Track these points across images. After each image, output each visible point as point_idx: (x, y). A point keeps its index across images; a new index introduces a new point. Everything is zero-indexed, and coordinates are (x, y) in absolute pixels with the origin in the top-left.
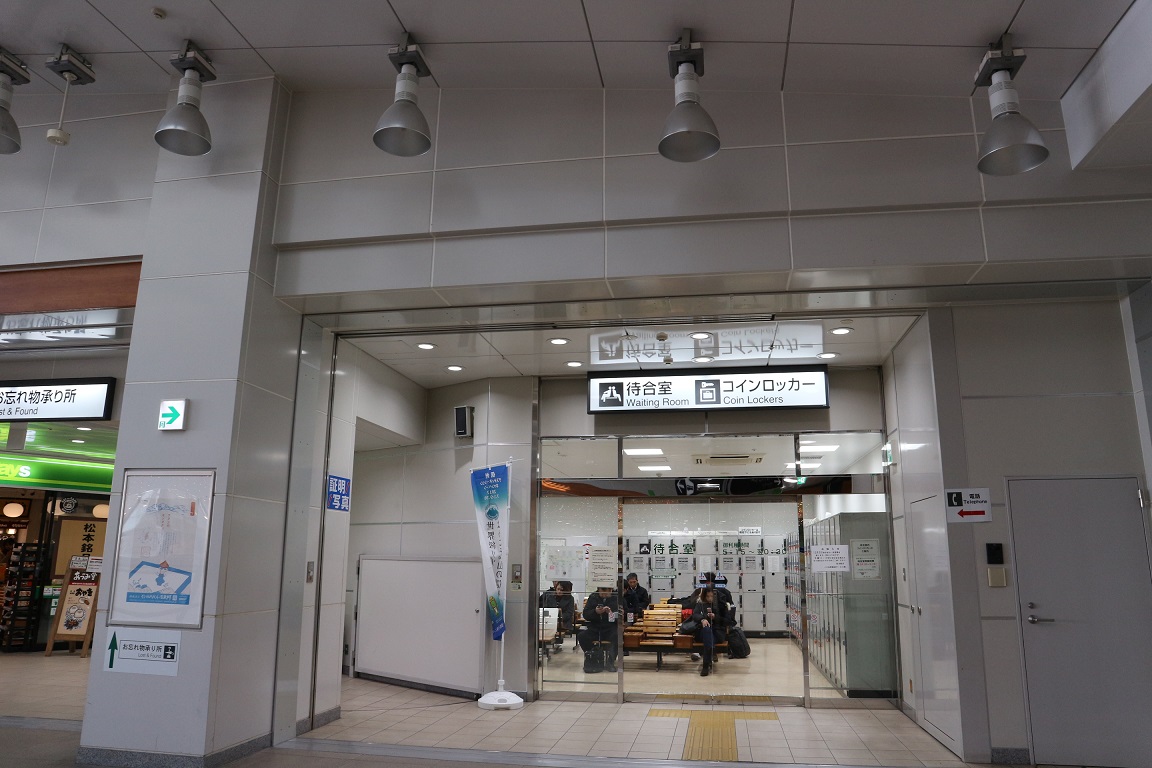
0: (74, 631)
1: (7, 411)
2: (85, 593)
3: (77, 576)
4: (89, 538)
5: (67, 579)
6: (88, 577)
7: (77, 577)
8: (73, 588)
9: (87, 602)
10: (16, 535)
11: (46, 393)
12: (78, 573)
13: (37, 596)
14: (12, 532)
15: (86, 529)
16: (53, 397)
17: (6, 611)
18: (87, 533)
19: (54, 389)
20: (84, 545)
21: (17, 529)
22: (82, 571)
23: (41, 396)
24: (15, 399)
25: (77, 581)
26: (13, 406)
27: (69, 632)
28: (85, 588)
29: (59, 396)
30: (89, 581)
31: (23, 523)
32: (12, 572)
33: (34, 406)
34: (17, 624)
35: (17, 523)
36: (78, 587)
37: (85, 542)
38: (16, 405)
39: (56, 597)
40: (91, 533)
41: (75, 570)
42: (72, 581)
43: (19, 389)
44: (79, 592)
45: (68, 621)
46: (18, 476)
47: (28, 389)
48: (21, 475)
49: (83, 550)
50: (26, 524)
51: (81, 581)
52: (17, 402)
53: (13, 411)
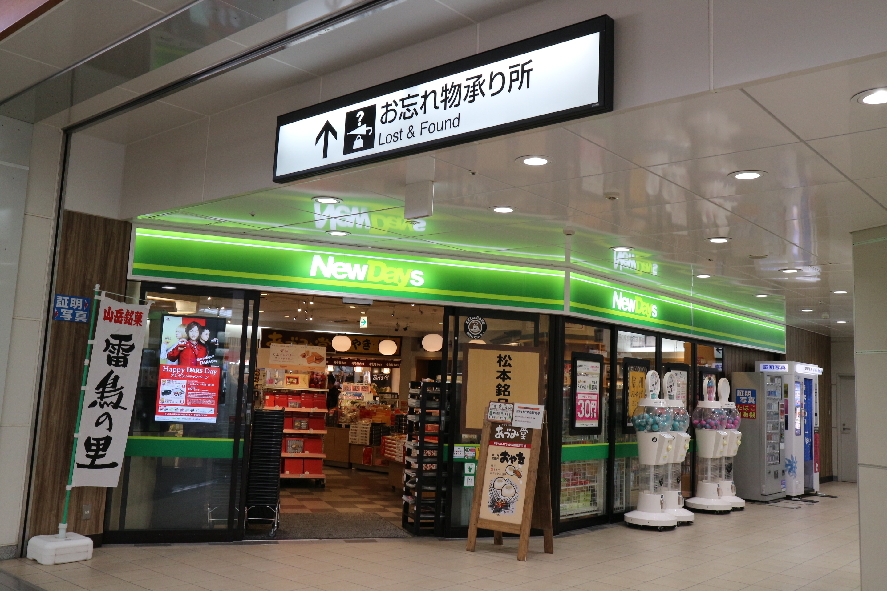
0: (504, 517)
1: (406, 132)
2: (513, 459)
3: (500, 432)
4: (504, 375)
5: (485, 437)
6: (515, 434)
7: (500, 434)
8: (496, 450)
9: (517, 474)
10: (390, 375)
11: (471, 83)
12: (499, 428)
13: (445, 459)
14: (386, 371)
15: (499, 362)
16: (485, 87)
17: (408, 477)
18: (501, 369)
19: (485, 70)
20: (499, 386)
21: (391, 368)
22: (507, 426)
23: (464, 91)
24: (417, 107)
25: (500, 440)
26: (416, 121)
27: (495, 517)
28: (513, 451)
29: (498, 81)
30: (517, 440)
31: (396, 363)
32: (411, 422)
33: (452, 113)
34: (424, 495)
35: (392, 362)
36: (503, 449)
37: (500, 381)
38: (421, 117)
39: (472, 460)
40: (507, 369)
41: (495, 424)
42: (492, 440)
43: (421, 89)
44: (505, 457)
45: (493, 501)
46: (409, 285)
47: (437, 85)
48: (413, 283)
49: (499, 393)
50: (399, 363)
51: (506, 440)
52: (421, 112)
53: (417, 130)
